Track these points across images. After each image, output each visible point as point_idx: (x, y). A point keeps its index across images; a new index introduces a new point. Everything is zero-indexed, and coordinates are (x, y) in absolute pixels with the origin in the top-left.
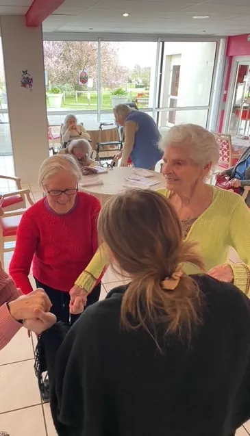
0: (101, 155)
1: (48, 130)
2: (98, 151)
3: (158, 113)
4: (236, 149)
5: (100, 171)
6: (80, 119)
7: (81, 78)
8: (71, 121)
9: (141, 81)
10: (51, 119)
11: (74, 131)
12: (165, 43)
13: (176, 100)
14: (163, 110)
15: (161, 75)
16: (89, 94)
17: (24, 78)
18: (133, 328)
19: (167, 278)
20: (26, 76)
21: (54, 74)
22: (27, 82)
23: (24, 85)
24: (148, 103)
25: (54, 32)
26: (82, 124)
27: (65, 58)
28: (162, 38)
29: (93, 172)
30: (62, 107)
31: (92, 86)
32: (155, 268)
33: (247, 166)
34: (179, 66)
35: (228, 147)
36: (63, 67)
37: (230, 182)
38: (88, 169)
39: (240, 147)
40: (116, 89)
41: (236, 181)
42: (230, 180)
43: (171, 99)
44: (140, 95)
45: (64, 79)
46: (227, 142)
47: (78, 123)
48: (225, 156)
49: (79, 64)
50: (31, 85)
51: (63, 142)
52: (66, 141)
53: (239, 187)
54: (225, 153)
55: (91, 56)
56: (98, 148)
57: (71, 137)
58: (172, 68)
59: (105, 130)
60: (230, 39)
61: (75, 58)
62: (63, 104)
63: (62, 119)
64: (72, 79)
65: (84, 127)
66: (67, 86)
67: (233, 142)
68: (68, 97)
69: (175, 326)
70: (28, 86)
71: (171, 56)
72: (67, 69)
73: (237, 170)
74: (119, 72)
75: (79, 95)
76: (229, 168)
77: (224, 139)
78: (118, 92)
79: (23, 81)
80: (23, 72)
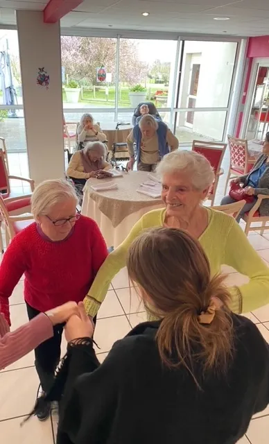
0: (117, 155)
1: (64, 128)
2: (114, 151)
3: (176, 113)
4: (252, 155)
5: (115, 175)
6: (97, 118)
7: (99, 75)
8: (88, 120)
9: (160, 77)
10: (67, 117)
11: (90, 131)
12: (186, 42)
13: (195, 100)
14: (181, 110)
15: (180, 74)
16: (107, 89)
17: (40, 75)
18: (174, 365)
19: (202, 313)
20: (42, 74)
21: (73, 68)
22: (43, 80)
23: (40, 82)
24: (166, 102)
25: (72, 27)
26: (99, 124)
27: (84, 51)
28: (183, 37)
29: (108, 176)
30: (79, 101)
31: (110, 81)
32: (191, 303)
33: (260, 175)
34: (199, 65)
35: (244, 152)
36: (81, 61)
37: (244, 190)
38: (103, 173)
39: (256, 152)
40: (135, 85)
41: (249, 190)
42: (244, 187)
43: (190, 99)
44: (159, 92)
45: (82, 72)
46: (244, 147)
47: (95, 122)
48: (241, 162)
49: (98, 58)
50: (47, 83)
51: (79, 141)
52: (82, 141)
53: (253, 195)
54: (241, 158)
55: (110, 50)
56: (115, 148)
57: (87, 136)
58: (192, 67)
59: (121, 131)
60: (250, 41)
61: (94, 51)
62: (81, 100)
63: (78, 118)
64: (90, 73)
65: (101, 127)
66: (85, 80)
67: (250, 148)
68: (86, 92)
69: (213, 360)
70: (44, 83)
71: (191, 55)
72: (85, 63)
73: (251, 179)
74: (138, 68)
75: (97, 90)
76: (245, 174)
77: (241, 144)
78: (137, 89)
79: (39, 79)
80: (40, 69)
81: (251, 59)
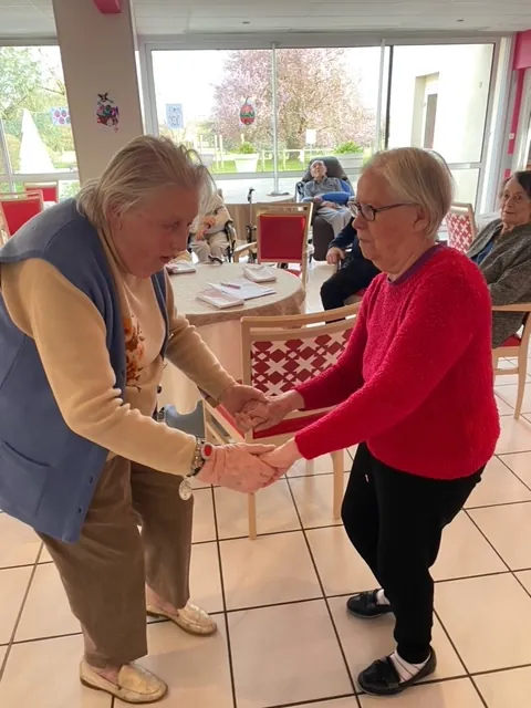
7: (241, 115)
12: (395, 47)
17: (102, 107)
20: (105, 104)
22: (108, 115)
23: (103, 120)
28: (389, 40)
34: (436, 96)
35: (468, 228)
46: (467, 218)
50: (115, 121)
56: (250, 234)
60: (519, 38)
70: (110, 121)
71: (423, 79)
77: (463, 212)
79: (101, 113)
80: (101, 96)
81: (522, 72)
